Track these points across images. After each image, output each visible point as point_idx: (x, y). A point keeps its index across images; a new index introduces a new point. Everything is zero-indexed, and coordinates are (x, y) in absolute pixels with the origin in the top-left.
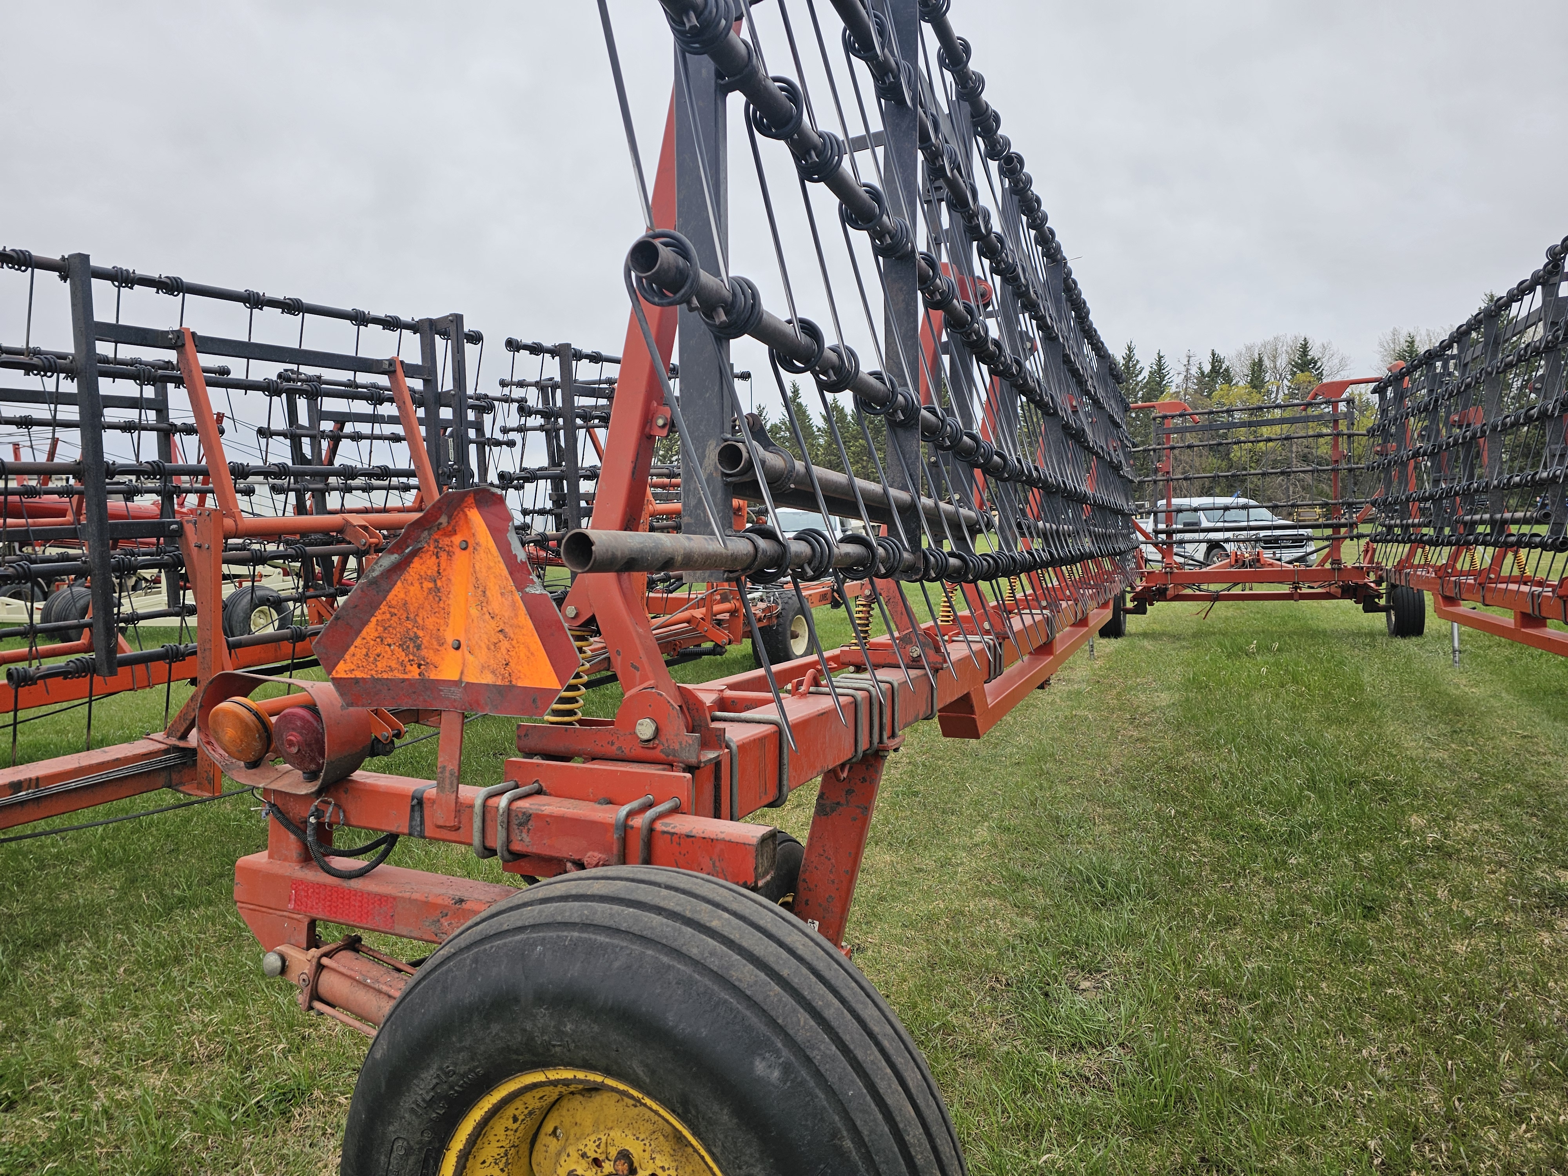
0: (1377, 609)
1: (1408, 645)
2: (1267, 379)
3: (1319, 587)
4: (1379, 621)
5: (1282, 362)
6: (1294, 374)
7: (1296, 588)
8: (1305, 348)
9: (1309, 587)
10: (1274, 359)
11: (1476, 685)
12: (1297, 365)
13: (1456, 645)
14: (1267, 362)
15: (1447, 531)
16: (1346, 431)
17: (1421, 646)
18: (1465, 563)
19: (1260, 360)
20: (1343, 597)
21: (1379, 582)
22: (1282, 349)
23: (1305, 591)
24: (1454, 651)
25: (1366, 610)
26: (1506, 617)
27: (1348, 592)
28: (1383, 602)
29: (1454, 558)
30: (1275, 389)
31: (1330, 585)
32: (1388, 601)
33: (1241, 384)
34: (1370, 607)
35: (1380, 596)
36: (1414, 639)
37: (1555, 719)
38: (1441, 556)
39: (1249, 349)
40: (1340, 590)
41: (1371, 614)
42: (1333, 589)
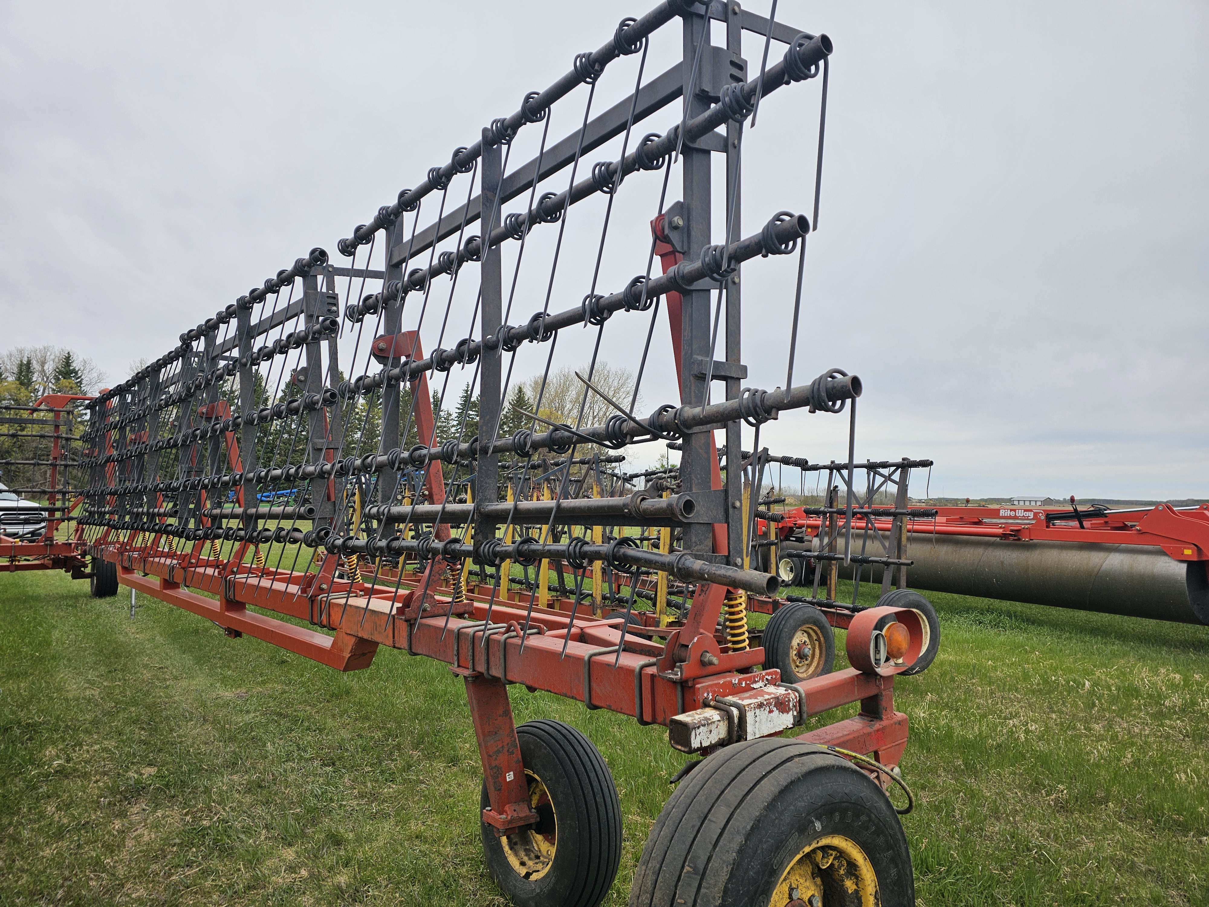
0: (83, 576)
1: (102, 604)
2: (34, 379)
3: (35, 560)
4: (85, 585)
5: (49, 367)
6: (57, 379)
7: (12, 561)
8: (68, 360)
9: (26, 560)
10: (43, 364)
11: (142, 632)
12: (60, 372)
13: (133, 602)
14: (35, 365)
15: (127, 518)
16: (64, 435)
17: (111, 604)
18: (139, 542)
19: (29, 362)
20: (53, 568)
21: (84, 555)
22: (50, 357)
23: (22, 563)
24: (132, 607)
25: (74, 577)
26: (154, 581)
27: (57, 563)
28: (88, 570)
29: (132, 538)
30: (41, 389)
31: (44, 558)
32: (93, 569)
33: (10, 379)
34: (78, 575)
35: (86, 566)
36: (108, 599)
37: (184, 653)
38: (123, 536)
39: (21, 351)
40: (51, 562)
41: (78, 580)
42: (46, 561)
